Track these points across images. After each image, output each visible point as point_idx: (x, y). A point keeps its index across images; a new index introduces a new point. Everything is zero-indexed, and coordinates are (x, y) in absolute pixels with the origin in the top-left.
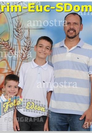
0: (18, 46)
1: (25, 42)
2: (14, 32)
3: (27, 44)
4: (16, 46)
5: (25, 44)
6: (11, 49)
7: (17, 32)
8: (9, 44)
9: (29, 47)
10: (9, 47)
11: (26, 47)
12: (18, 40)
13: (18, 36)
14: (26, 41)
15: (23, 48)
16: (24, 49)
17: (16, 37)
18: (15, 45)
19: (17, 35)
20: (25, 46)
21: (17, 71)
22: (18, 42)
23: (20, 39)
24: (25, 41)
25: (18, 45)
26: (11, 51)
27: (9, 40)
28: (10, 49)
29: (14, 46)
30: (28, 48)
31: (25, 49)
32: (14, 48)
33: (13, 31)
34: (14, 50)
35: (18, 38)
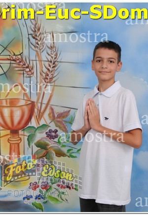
0: (38, 62)
1: (49, 55)
2: (29, 40)
3: (52, 57)
4: (35, 62)
5: (49, 58)
6: (27, 67)
7: (34, 40)
8: (24, 59)
9: (55, 62)
10: (25, 64)
11: (51, 62)
12: (36, 51)
13: (37, 45)
14: (50, 53)
15: (47, 64)
16: (47, 66)
17: (33, 47)
18: (33, 60)
19: (34, 44)
20: (48, 61)
21: (40, 101)
22: (38, 55)
23: (40, 50)
24: (48, 53)
25: (37, 59)
26: (28, 70)
27: (22, 53)
28: (25, 66)
29: (31, 62)
30: (54, 64)
31: (50, 66)
32: (31, 65)
33: (29, 38)
34: (32, 69)
35: (36, 49)
